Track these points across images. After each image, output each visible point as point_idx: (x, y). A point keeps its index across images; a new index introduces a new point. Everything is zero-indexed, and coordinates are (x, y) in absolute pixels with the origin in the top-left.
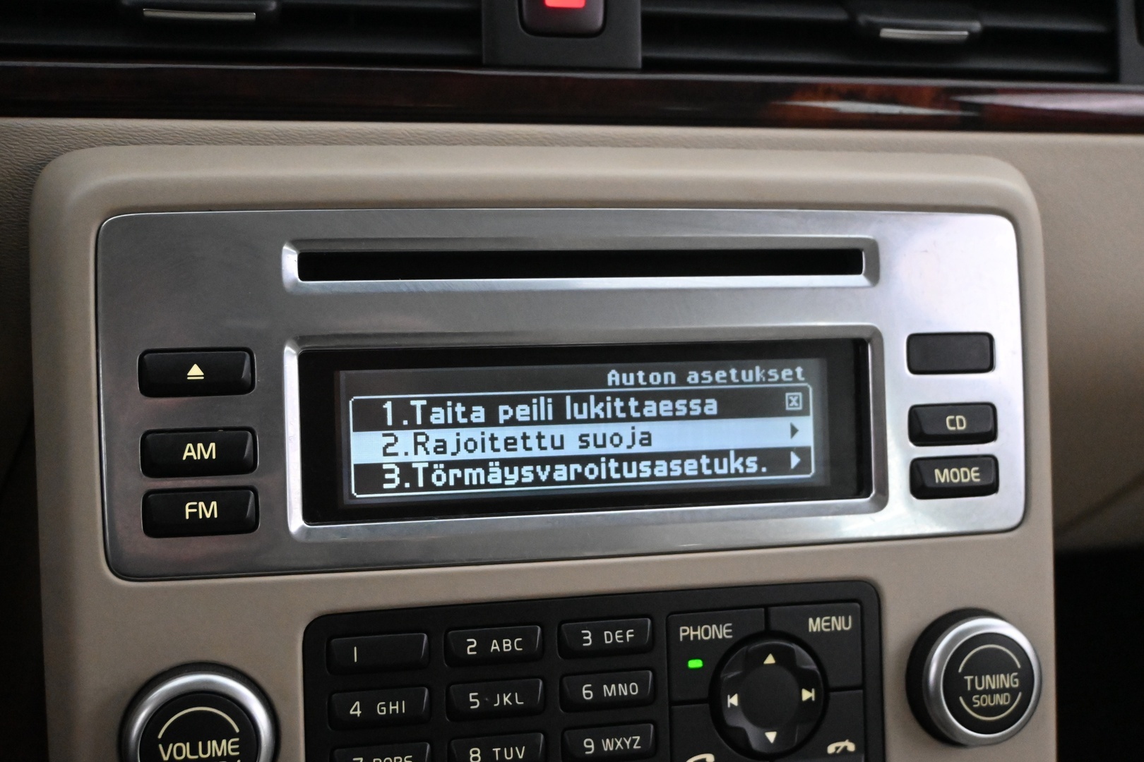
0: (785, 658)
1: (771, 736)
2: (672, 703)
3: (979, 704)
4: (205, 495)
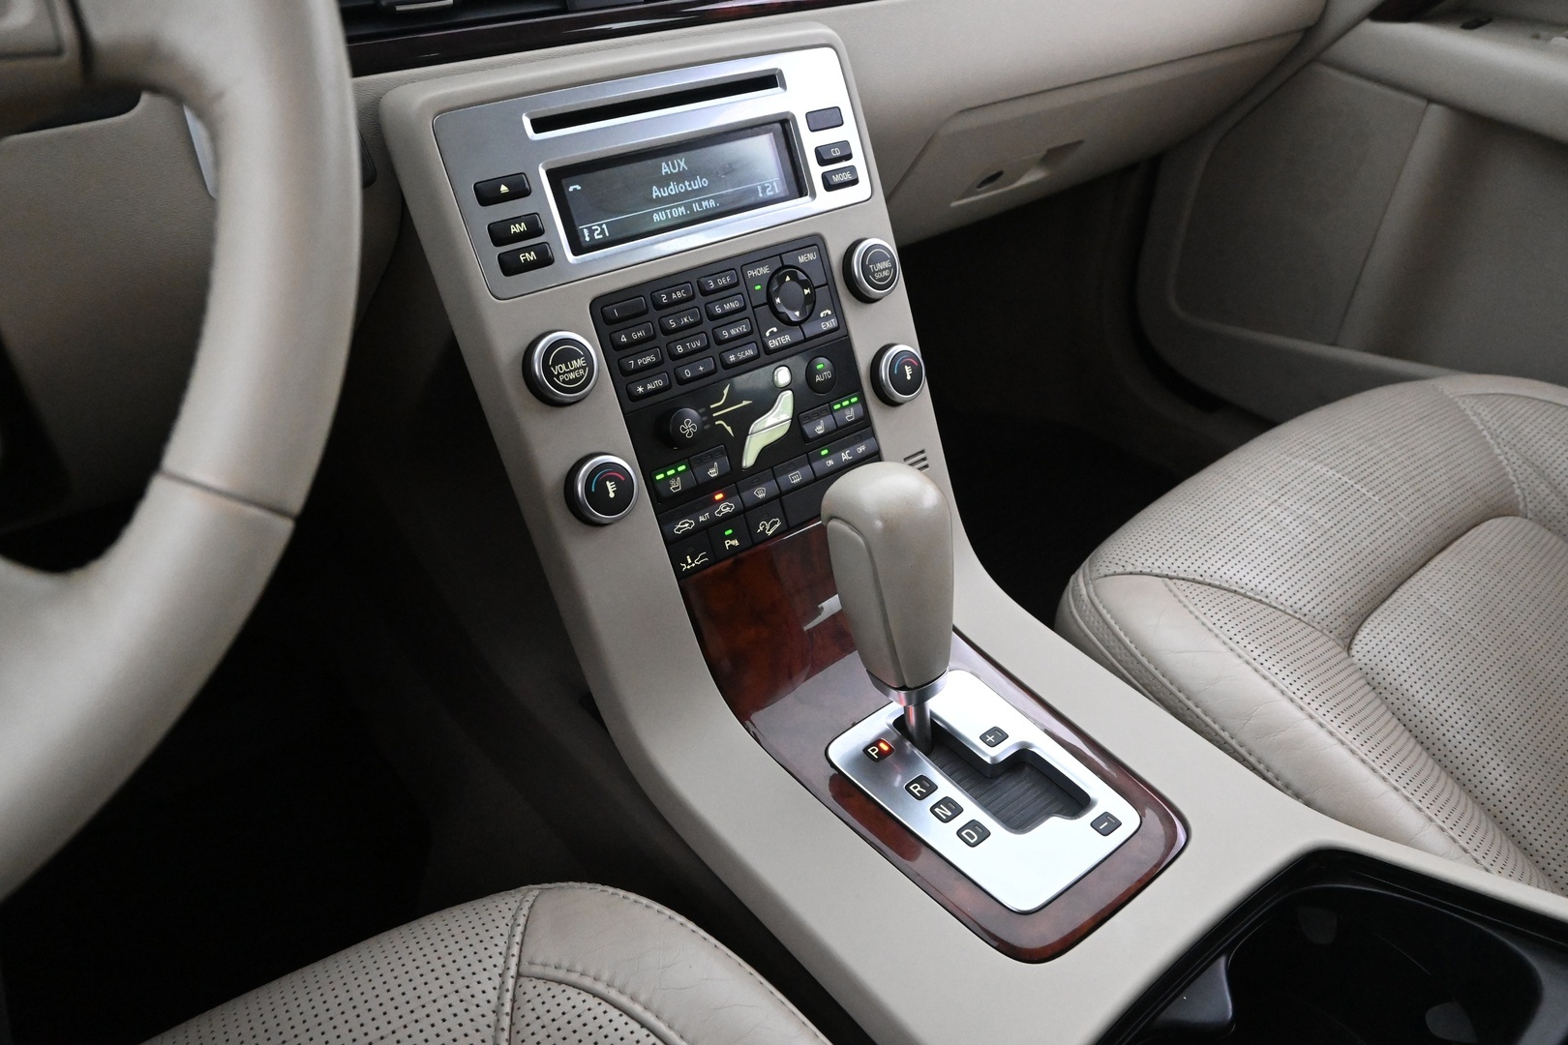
0: (794, 277)
1: (797, 313)
2: (753, 308)
3: (878, 277)
4: (527, 249)
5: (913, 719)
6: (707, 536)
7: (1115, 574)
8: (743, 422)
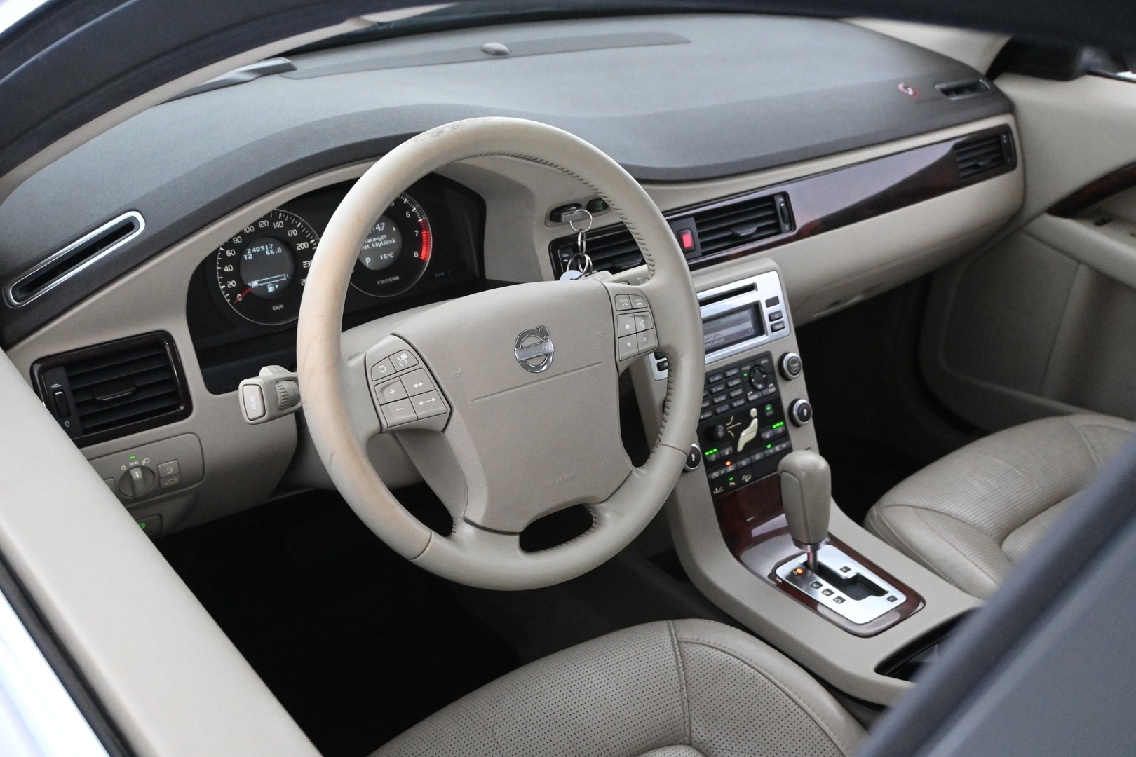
0: (759, 370)
1: (760, 386)
2: (744, 383)
3: (793, 370)
5: (811, 561)
6: (723, 480)
7: (890, 506)
8: (738, 431)
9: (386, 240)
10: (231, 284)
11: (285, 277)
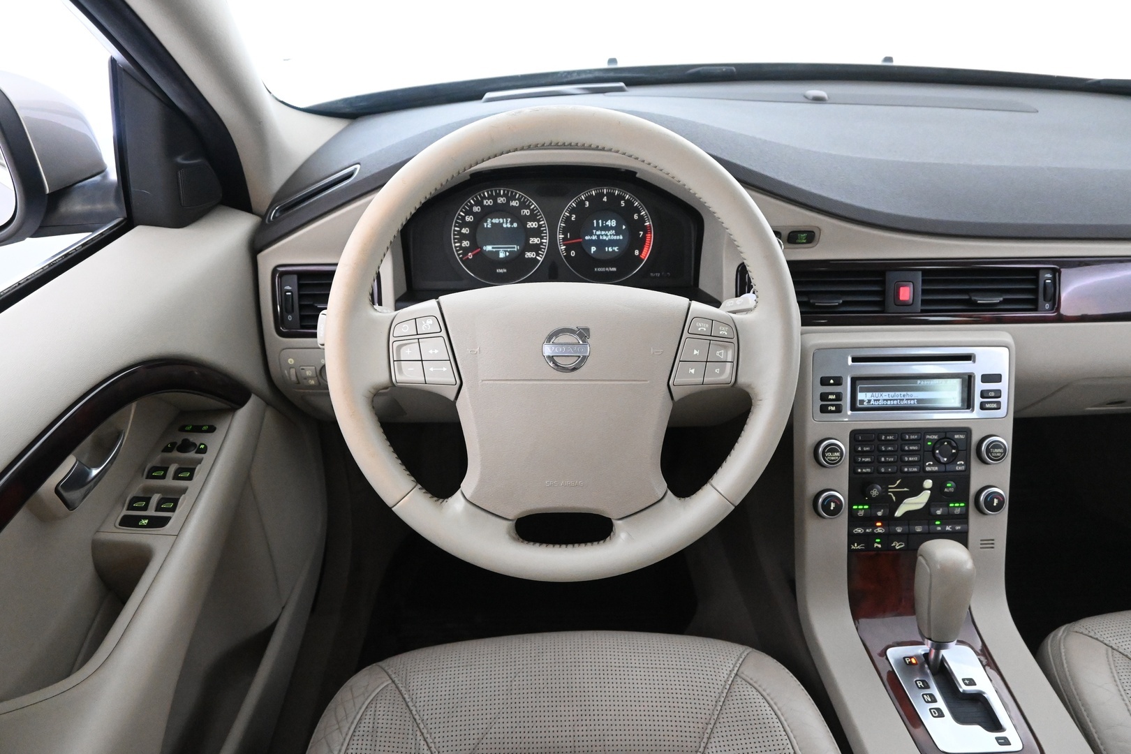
0: (949, 443)
1: (945, 459)
2: (924, 451)
3: (993, 455)
4: (832, 405)
5: (932, 656)
6: (868, 539)
8: (901, 498)
9: (614, 235)
10: (466, 244)
11: (516, 248)
